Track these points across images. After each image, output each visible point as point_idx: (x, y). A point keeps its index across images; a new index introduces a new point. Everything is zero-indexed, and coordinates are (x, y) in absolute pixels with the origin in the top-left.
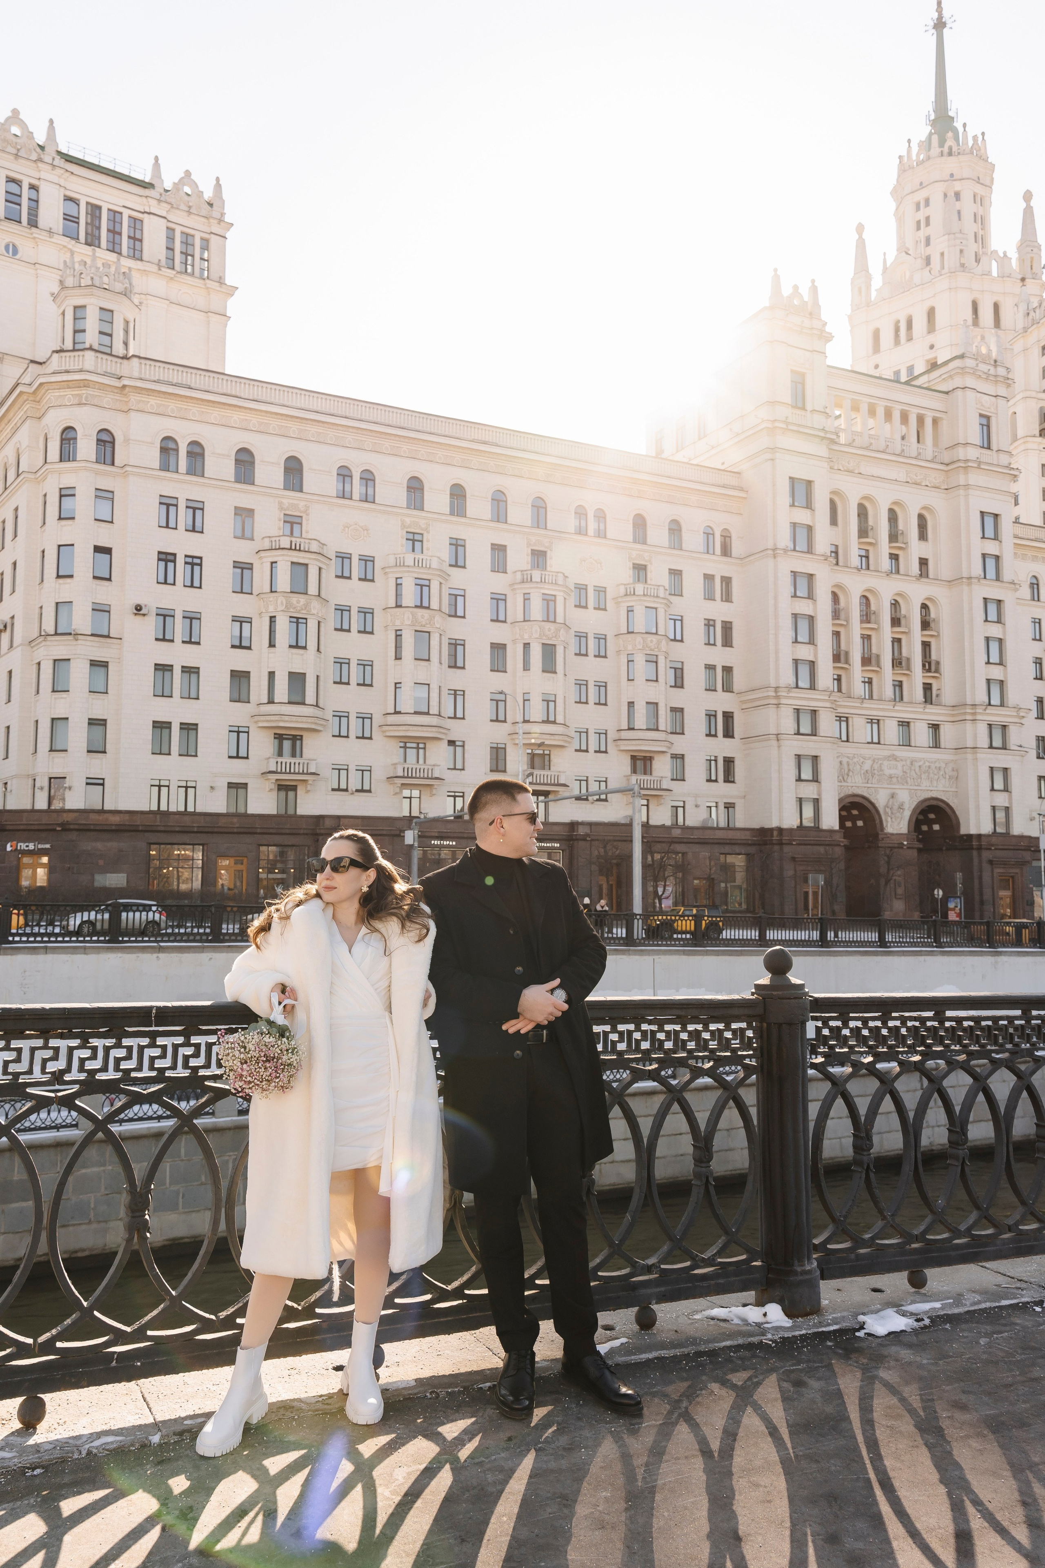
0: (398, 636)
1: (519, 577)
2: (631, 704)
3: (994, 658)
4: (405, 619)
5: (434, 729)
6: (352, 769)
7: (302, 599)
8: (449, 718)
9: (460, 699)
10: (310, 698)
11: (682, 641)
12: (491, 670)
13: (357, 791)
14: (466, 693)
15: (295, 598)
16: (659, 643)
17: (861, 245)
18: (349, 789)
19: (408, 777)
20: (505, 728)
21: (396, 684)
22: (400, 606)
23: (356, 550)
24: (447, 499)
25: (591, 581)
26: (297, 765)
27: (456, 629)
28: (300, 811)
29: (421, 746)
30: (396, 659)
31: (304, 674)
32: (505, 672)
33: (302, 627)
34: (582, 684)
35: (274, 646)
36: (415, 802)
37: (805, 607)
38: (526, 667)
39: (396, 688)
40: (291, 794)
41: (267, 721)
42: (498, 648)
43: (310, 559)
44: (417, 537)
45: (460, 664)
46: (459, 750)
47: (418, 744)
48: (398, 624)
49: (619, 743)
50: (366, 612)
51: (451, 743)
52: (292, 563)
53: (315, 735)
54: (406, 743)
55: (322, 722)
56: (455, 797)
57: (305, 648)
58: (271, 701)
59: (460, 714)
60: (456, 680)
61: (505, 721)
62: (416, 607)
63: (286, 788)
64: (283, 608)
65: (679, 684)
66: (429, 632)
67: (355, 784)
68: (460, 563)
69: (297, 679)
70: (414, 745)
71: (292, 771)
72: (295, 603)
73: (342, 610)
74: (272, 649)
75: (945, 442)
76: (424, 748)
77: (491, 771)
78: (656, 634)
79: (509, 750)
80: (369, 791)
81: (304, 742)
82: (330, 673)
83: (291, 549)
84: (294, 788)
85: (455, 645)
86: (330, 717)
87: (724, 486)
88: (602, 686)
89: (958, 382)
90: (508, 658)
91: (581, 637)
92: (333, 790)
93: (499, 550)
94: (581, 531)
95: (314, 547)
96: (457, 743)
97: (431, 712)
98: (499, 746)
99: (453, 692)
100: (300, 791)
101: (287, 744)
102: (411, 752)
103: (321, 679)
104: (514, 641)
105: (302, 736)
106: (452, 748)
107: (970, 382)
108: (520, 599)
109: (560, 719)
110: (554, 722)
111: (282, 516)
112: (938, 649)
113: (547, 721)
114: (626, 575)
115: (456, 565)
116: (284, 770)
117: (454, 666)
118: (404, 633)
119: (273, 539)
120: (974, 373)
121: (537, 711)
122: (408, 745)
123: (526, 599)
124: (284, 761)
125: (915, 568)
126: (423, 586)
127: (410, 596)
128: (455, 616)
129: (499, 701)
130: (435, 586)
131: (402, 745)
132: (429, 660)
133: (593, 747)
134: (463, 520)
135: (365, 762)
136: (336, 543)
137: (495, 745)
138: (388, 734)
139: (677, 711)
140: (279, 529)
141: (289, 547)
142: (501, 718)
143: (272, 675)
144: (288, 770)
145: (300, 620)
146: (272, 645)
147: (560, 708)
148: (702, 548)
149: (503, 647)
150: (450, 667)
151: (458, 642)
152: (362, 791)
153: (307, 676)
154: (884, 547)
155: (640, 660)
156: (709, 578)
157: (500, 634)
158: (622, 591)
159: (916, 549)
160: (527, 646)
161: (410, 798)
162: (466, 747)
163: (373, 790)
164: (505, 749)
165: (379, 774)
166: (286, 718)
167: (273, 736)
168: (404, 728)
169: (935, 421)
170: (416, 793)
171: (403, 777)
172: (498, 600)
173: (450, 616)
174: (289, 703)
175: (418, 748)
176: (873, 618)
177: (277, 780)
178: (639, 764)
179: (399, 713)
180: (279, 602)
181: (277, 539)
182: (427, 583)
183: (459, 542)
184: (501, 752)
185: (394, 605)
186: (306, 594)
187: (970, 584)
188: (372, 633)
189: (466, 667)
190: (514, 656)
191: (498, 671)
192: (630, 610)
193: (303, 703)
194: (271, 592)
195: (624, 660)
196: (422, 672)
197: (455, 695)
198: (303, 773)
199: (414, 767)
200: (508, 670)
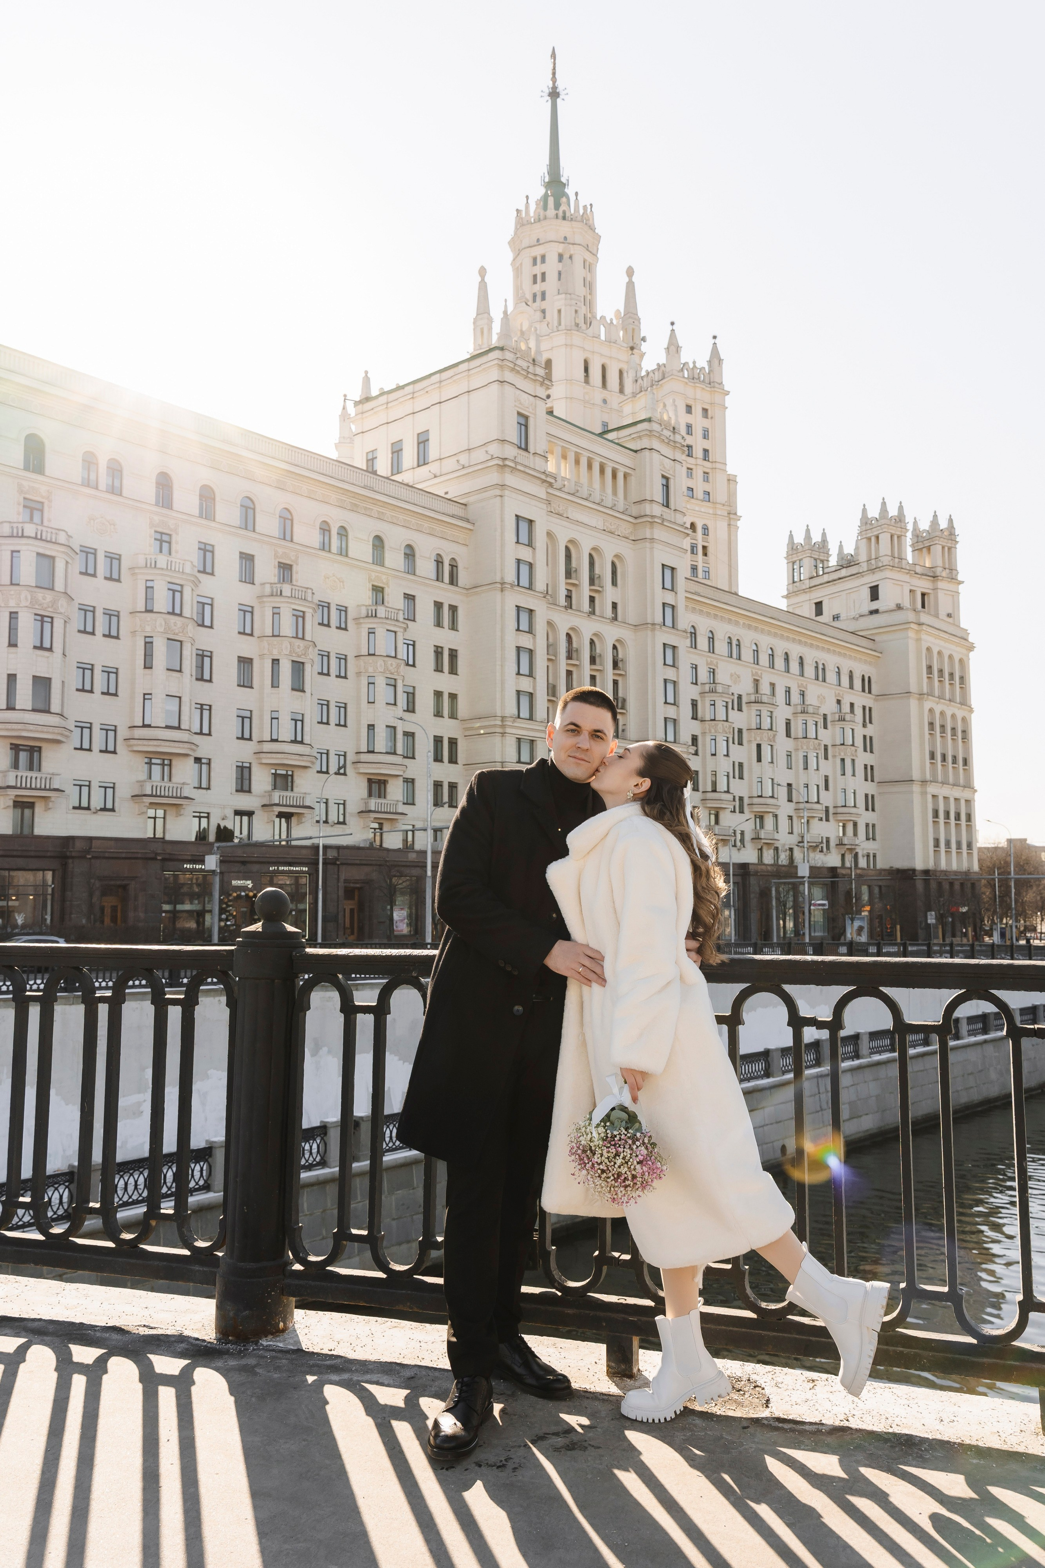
0: (148, 645)
1: (268, 589)
2: (371, 727)
3: (670, 699)
4: (156, 626)
5: (186, 745)
6: (95, 785)
7: (49, 596)
8: (196, 733)
9: (206, 714)
10: (55, 707)
11: (414, 665)
12: (239, 685)
13: (101, 810)
14: (213, 708)
15: (40, 594)
16: (398, 666)
17: (483, 287)
18: (92, 806)
19: (156, 796)
20: (251, 746)
21: (144, 694)
22: (151, 611)
23: (103, 545)
24: (196, 501)
25: (335, 599)
26: (38, 780)
27: (205, 639)
28: (38, 831)
29: (166, 762)
30: (145, 668)
31: (50, 679)
32: (251, 687)
33: (47, 626)
34: (325, 705)
35: (16, 646)
36: (159, 822)
37: (525, 641)
38: (275, 684)
39: (144, 699)
40: (27, 812)
41: (7, 730)
42: (244, 662)
43: (58, 551)
44: (165, 538)
45: (207, 676)
46: (204, 767)
47: (164, 760)
48: (148, 631)
49: (359, 765)
50: (112, 615)
51: (198, 760)
52: (38, 554)
53: (55, 746)
54: (151, 759)
55: (67, 733)
56: (200, 817)
57: (50, 649)
58: (10, 707)
59: (206, 731)
60: (204, 693)
61: (250, 739)
62: (169, 613)
63: (23, 806)
64: (28, 604)
65: (411, 708)
66: (181, 642)
67: (97, 802)
68: (209, 570)
69: (42, 684)
70: (159, 761)
71: (33, 786)
72: (40, 598)
73: (87, 611)
74: (13, 649)
75: (634, 496)
76: (170, 765)
77: (237, 791)
78: (395, 657)
79: (254, 769)
80: (113, 810)
81: (44, 754)
82: (74, 680)
83: (36, 538)
84: (31, 805)
85: (203, 656)
86: (72, 728)
87: (453, 516)
88: (343, 707)
89: (645, 443)
90: (255, 674)
91: (325, 656)
92: (74, 808)
93: (247, 559)
94: (325, 547)
95: (62, 538)
96: (204, 761)
97: (182, 727)
98: (245, 765)
99: (199, 706)
100: (39, 809)
101: (23, 756)
102: (156, 770)
103: (66, 685)
104: (261, 656)
105: (40, 748)
106: (197, 765)
107: (656, 445)
108: (269, 613)
109: (307, 740)
110: (302, 742)
111: (21, 500)
112: (625, 688)
113: (295, 741)
114: (366, 597)
115: (204, 572)
116: (24, 785)
117: (201, 679)
118: (155, 640)
119: (15, 525)
120: (659, 437)
121: (286, 731)
122: (154, 761)
123: (276, 613)
124: (20, 774)
125: (609, 612)
126: (176, 591)
127: (162, 602)
128: (203, 625)
129: (245, 719)
130: (187, 592)
131: (146, 760)
132: (180, 671)
133: (333, 768)
134: (213, 524)
135: (109, 779)
136: (82, 537)
137: (240, 764)
138: (136, 748)
139: (410, 735)
140: (19, 514)
141: (34, 535)
142: (247, 735)
143: (12, 678)
144: (28, 786)
145: (46, 619)
146: (13, 644)
147: (306, 729)
148: (433, 576)
149: (250, 661)
150: (197, 679)
151: (205, 653)
152: (104, 809)
153: (53, 681)
154: (586, 590)
155: (381, 682)
156: (438, 606)
157: (247, 646)
158: (364, 612)
159: (610, 594)
160: (275, 662)
161: (155, 818)
162: (213, 765)
163: (116, 809)
164: (250, 768)
165: (124, 791)
166: (31, 727)
167: (9, 746)
168: (155, 743)
169: (626, 476)
170: (160, 813)
171: (151, 796)
172: (247, 611)
173: (199, 625)
174: (34, 710)
175: (163, 765)
176: (574, 655)
177: (17, 796)
178: (375, 787)
179: (149, 726)
180: (23, 596)
181: (20, 526)
182: (179, 588)
183: (208, 548)
184: (246, 772)
185: (143, 610)
186: (53, 589)
187: (653, 630)
188: (117, 637)
189: (214, 680)
190: (262, 671)
191: (244, 686)
192: (371, 632)
193: (48, 711)
194: (12, 584)
195: (365, 682)
196: (173, 684)
197: (202, 709)
198: (45, 789)
199: (159, 784)
200: (254, 686)
